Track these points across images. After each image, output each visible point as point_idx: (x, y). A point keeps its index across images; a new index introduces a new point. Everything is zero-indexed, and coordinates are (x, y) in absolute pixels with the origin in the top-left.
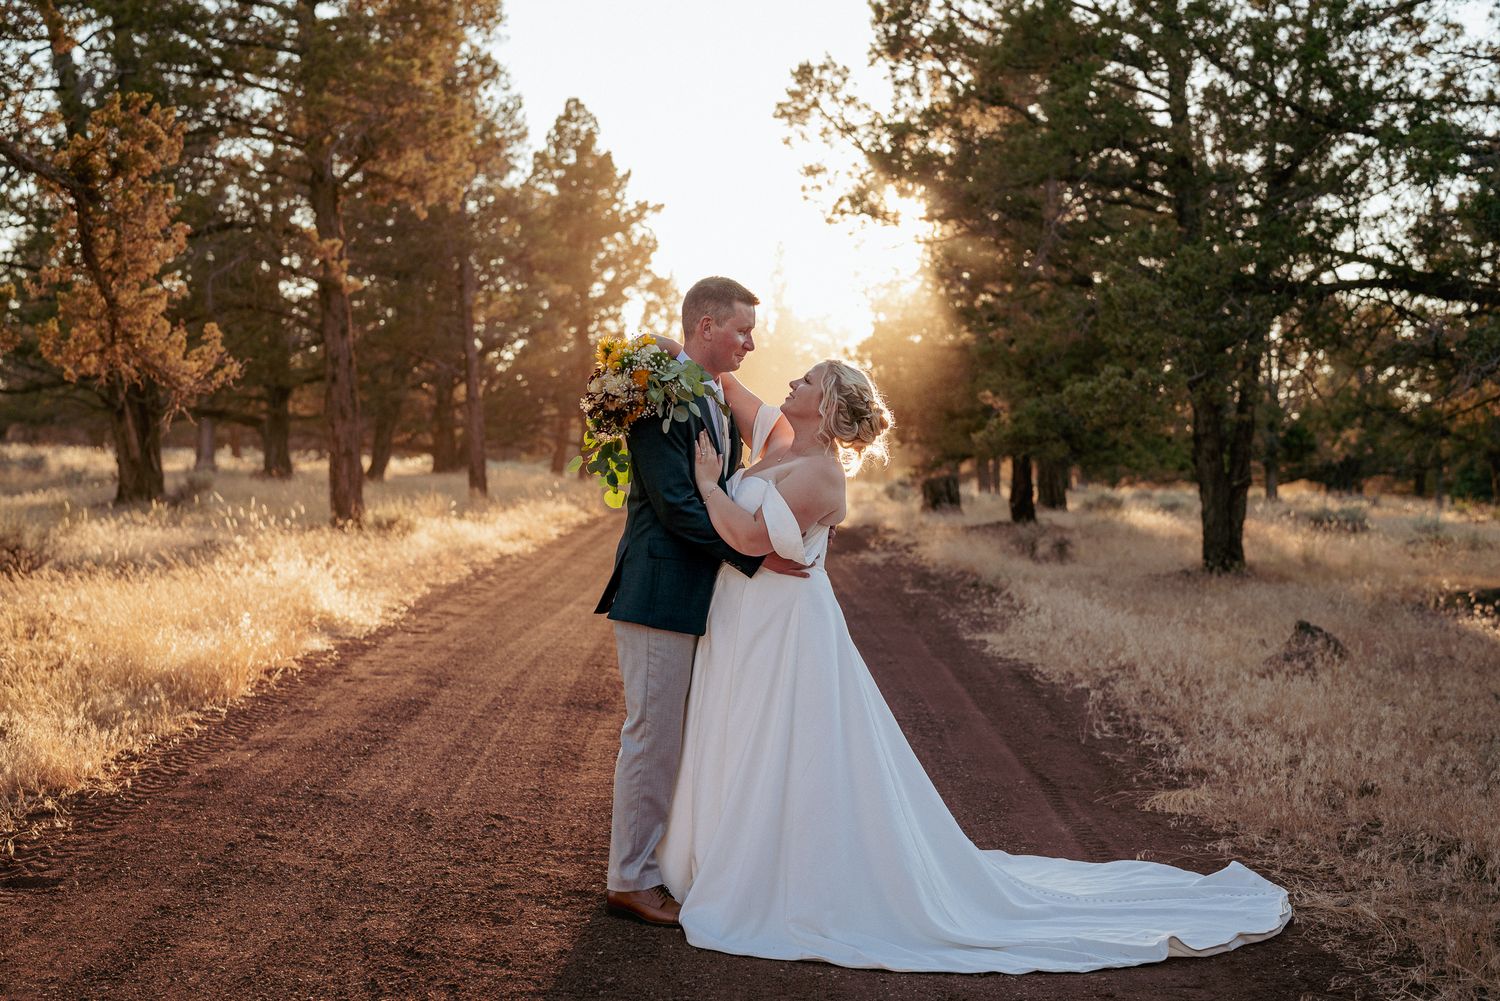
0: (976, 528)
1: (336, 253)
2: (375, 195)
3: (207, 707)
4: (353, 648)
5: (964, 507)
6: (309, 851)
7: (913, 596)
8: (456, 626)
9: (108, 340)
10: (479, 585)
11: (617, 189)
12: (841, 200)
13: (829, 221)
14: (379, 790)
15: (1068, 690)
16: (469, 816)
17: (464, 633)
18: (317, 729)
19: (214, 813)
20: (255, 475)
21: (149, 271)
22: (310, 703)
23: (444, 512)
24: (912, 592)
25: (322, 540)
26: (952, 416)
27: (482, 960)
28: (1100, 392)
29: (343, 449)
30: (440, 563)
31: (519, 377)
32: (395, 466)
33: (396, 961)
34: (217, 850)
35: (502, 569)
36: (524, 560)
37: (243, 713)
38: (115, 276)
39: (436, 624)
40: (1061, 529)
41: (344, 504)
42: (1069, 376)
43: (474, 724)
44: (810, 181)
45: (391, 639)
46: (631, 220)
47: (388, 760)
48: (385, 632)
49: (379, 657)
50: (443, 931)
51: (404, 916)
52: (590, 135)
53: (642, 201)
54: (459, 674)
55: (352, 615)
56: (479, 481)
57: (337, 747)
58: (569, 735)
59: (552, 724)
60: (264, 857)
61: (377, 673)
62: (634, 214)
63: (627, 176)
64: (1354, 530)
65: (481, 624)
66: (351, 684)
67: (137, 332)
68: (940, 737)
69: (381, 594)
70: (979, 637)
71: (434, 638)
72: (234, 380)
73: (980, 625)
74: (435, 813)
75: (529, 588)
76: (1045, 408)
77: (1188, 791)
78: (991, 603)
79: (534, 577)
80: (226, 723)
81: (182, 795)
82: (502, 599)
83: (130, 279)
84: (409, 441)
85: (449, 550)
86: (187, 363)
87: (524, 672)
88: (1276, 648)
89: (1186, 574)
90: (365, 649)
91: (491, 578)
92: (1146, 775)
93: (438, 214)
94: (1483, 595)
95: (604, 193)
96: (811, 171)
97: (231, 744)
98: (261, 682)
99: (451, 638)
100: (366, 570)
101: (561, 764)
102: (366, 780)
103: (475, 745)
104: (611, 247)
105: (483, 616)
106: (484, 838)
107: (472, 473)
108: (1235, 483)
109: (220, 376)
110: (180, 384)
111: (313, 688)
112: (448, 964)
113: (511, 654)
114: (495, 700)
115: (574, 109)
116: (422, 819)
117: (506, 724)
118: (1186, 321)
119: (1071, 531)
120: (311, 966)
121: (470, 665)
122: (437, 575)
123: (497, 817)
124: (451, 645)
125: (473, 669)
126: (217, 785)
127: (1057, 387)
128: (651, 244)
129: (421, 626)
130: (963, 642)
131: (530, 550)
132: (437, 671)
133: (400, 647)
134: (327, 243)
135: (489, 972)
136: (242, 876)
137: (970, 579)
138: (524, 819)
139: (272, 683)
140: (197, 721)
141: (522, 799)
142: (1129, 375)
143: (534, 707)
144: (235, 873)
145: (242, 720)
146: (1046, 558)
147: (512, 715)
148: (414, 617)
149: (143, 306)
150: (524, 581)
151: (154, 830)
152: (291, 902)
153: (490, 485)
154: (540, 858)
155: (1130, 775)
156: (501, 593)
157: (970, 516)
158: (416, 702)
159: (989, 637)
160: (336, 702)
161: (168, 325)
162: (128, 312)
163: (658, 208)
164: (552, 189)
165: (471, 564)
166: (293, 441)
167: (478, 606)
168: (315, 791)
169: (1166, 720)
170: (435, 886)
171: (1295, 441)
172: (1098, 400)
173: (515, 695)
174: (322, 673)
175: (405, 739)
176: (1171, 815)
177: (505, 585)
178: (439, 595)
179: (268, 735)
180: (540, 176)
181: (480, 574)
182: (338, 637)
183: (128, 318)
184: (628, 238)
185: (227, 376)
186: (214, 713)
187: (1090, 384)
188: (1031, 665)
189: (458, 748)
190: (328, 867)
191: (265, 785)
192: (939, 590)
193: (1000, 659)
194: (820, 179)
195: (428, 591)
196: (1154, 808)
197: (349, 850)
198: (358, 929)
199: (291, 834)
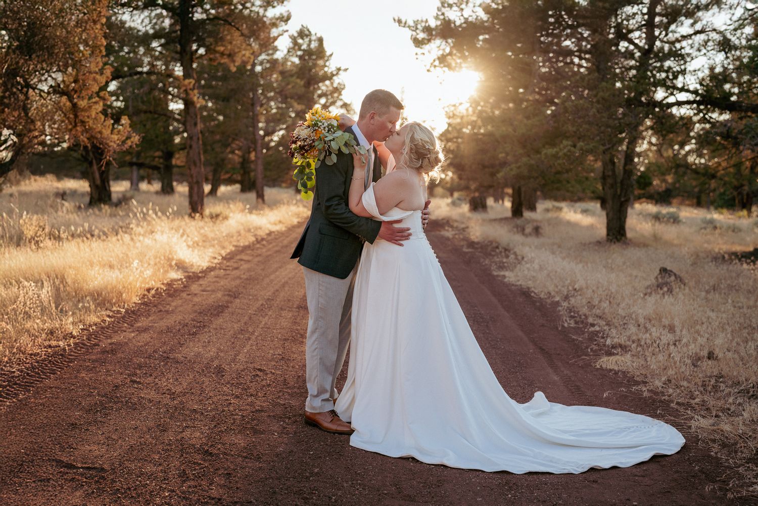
0: (495, 220)
1: (191, 86)
2: (211, 60)
3: (114, 309)
4: (193, 277)
5: (489, 210)
6: (157, 390)
7: (467, 253)
8: (245, 266)
9: (73, 124)
10: (258, 246)
11: (327, 60)
12: (434, 61)
13: (428, 71)
14: (198, 355)
15: (549, 301)
16: (245, 369)
17: (249, 270)
18: (170, 321)
19: (110, 368)
20: (157, 193)
21: (93, 90)
22: (168, 307)
23: (243, 211)
24: (467, 250)
25: (183, 223)
26: (484, 167)
27: (246, 457)
28: (561, 154)
29: (195, 180)
30: (240, 235)
31: (281, 148)
32: (223, 189)
33: (198, 458)
34: (109, 389)
35: (270, 238)
36: (281, 234)
37: (133, 312)
38: (76, 92)
39: (235, 265)
40: (536, 221)
41: (195, 206)
42: (544, 146)
43: (250, 318)
44: (419, 50)
45: (212, 273)
46: (333, 75)
47: (204, 338)
48: (210, 269)
49: (206, 282)
50: (226, 439)
51: (205, 429)
53: (338, 67)
54: (244, 291)
55: (194, 261)
56: (261, 196)
57: (179, 330)
58: (299, 324)
59: (291, 318)
60: (133, 394)
61: (203, 291)
62: (335, 73)
63: (331, 55)
64: (674, 222)
65: (257, 265)
66: (190, 296)
67: (87, 120)
68: (487, 326)
69: (211, 250)
70: (502, 273)
71: (234, 272)
72: (136, 144)
73: (502, 267)
74: (227, 368)
75: (282, 247)
76: (533, 162)
77: (618, 357)
78: (507, 257)
79: (285, 242)
80: (123, 317)
81: (94, 357)
82: (269, 253)
83: (84, 93)
84: (229, 178)
85: (244, 229)
86: (113, 136)
87: (277, 291)
88: (652, 280)
89: (599, 243)
90: (199, 278)
91: (264, 242)
92: (595, 347)
93: (242, 69)
94: (744, 254)
95: (321, 62)
97: (124, 329)
98: (144, 295)
99: (242, 273)
100: (204, 239)
101: (294, 340)
102: (192, 349)
103: (250, 329)
104: (324, 88)
105: (259, 262)
106: (252, 382)
107: (257, 193)
108: (623, 199)
109: (129, 143)
110: (109, 147)
111: (170, 299)
112: (227, 460)
113: (272, 281)
114: (262, 305)
116: (220, 371)
117: (267, 318)
118: (604, 120)
119: (541, 222)
120: (151, 461)
121: (251, 286)
122: (238, 241)
123: (260, 370)
124: (242, 276)
125: (252, 288)
126: (113, 352)
127: (538, 152)
128: (342, 87)
129: (228, 266)
130: (494, 276)
131: (284, 229)
132: (234, 290)
133: (217, 277)
134: (187, 81)
135: (249, 465)
136: (120, 405)
137: (494, 245)
138: (273, 371)
139: (150, 295)
140: (109, 316)
141: (273, 360)
142: (575, 146)
143: (281, 309)
144: (115, 403)
145: (133, 314)
146: (530, 234)
147: (270, 313)
148: (225, 262)
149: (90, 107)
150: (280, 244)
151: (76, 377)
152: (144, 421)
153: (266, 198)
154: (281, 394)
155: (587, 348)
156: (269, 250)
157: (491, 214)
158: (222, 306)
159: (507, 273)
160: (181, 306)
161: (103, 117)
162: (83, 110)
163: (346, 70)
164: (296, 60)
165: (255, 235)
166: (174, 177)
167: (257, 256)
168: (165, 355)
169: (600, 317)
170: (223, 411)
171: (642, 180)
172: (559, 158)
173: (272, 302)
174: (176, 290)
175: (214, 326)
176: (611, 370)
177: (271, 246)
178: (238, 251)
179: (144, 324)
180: (291, 54)
181: (260, 241)
182: (187, 272)
183: (83, 113)
184: (332, 84)
185: (132, 142)
186: (119, 312)
187: (555, 150)
188: (528, 288)
189: (242, 331)
190: (166, 400)
191: (139, 352)
192: (479, 250)
193: (513, 285)
195: (233, 249)
196: (601, 366)
197: (179, 389)
198: (179, 438)
199: (150, 379)
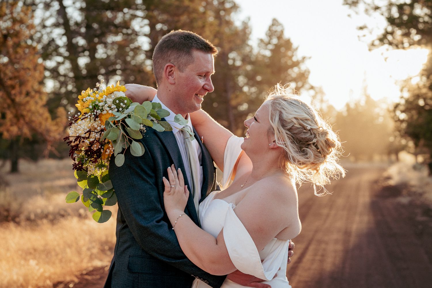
38: (13, 88)
44: (361, 33)
52: (282, 32)
67: (26, 113)
86: (51, 127)
96: (361, 28)
115: (275, 22)
162: (21, 104)
163: (310, 58)
183: (22, 108)
194: (365, 31)
